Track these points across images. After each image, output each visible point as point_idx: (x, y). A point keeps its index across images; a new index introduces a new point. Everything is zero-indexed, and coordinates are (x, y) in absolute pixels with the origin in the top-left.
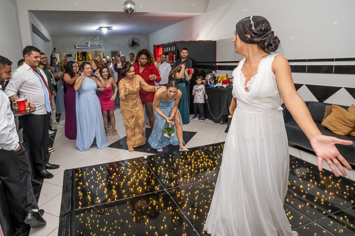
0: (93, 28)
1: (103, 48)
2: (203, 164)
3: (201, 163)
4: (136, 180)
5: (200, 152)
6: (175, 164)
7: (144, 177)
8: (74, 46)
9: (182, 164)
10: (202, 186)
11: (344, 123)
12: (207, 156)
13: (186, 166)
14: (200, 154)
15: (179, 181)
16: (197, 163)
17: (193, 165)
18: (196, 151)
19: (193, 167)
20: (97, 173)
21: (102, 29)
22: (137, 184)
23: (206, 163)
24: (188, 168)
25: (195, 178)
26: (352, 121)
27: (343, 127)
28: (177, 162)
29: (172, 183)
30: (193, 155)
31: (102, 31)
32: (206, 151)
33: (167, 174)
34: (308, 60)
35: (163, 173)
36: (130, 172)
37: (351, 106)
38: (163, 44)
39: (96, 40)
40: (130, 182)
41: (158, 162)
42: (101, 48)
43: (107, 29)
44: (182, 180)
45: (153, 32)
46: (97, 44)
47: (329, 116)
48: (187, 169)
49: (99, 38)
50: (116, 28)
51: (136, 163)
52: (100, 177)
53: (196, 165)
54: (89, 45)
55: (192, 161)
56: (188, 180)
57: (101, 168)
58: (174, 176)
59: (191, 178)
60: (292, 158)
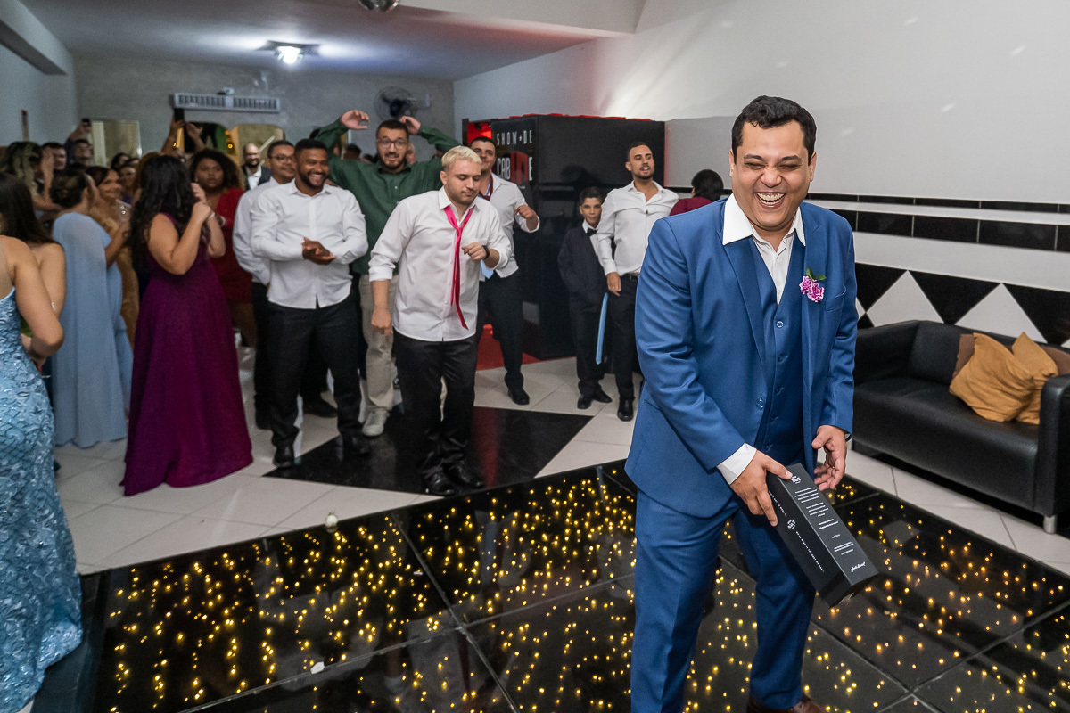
1: (283, 114)
2: (600, 528)
3: (595, 522)
4: (361, 600)
5: (595, 486)
6: (506, 531)
7: (391, 583)
8: (166, 98)
9: (531, 531)
10: (588, 604)
12: (615, 500)
13: (545, 537)
14: (593, 492)
15: (514, 590)
16: (581, 526)
17: (567, 531)
18: (584, 483)
19: (567, 539)
20: (208, 580)
21: (281, 49)
22: (360, 613)
23: (611, 524)
24: (548, 544)
25: (568, 579)
26: (1020, 380)
28: (514, 523)
29: (490, 602)
30: (571, 496)
31: (280, 57)
32: (614, 480)
33: (474, 571)
34: (917, 199)
35: (460, 565)
36: (340, 570)
37: (1021, 336)
38: (493, 120)
39: (256, 83)
40: (335, 608)
41: (446, 527)
42: (277, 113)
43: (298, 50)
44: (523, 588)
46: (263, 98)
47: (967, 365)
48: (545, 549)
49: (268, 78)
50: (333, 50)
51: (367, 534)
52: (219, 597)
53: (578, 532)
54: (229, 101)
55: (566, 517)
56: (545, 586)
57: (227, 561)
58: (498, 574)
59: (555, 577)
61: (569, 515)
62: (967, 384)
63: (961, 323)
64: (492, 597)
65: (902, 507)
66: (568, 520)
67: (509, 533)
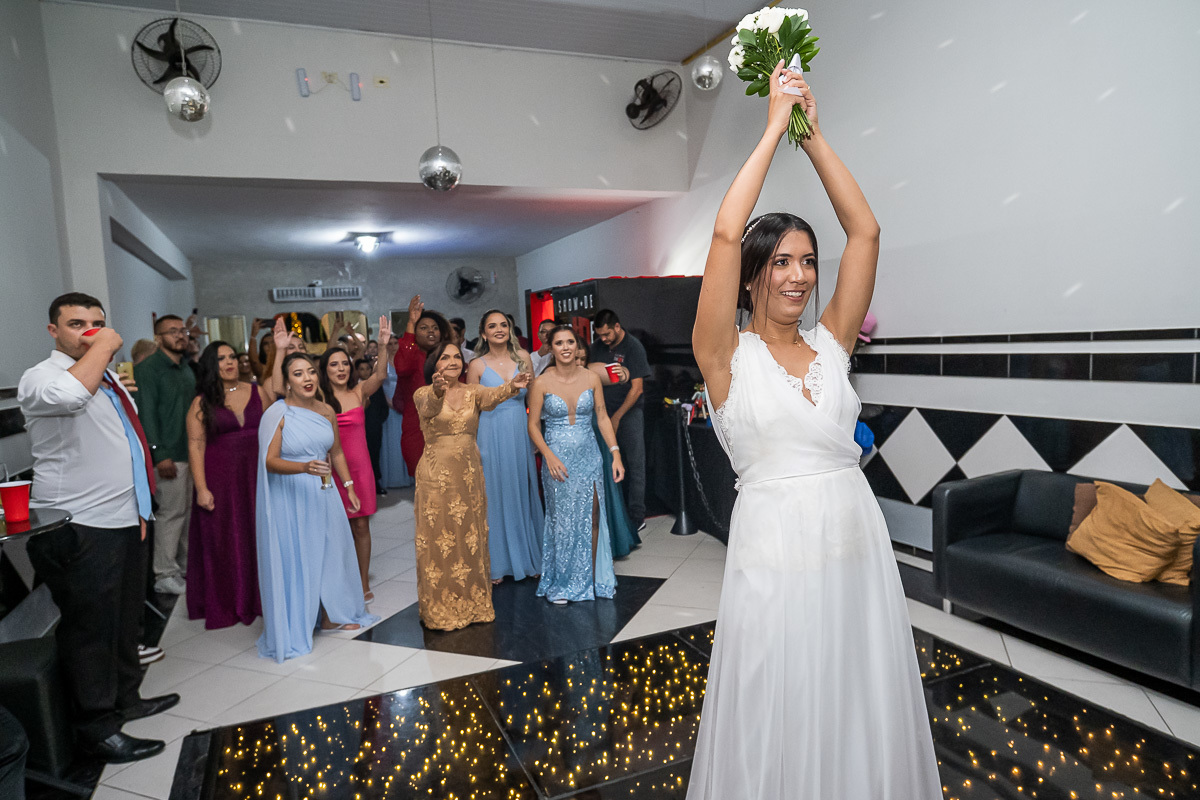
0: (329, 236)
1: (364, 300)
2: (681, 698)
3: (676, 691)
4: (444, 768)
5: (674, 652)
6: (584, 699)
7: (472, 751)
8: (266, 294)
9: (610, 700)
10: (674, 782)
11: (1136, 540)
12: (695, 667)
13: (625, 706)
14: (671, 659)
15: (596, 763)
16: (661, 695)
17: (647, 700)
18: (661, 649)
19: (647, 708)
20: (303, 742)
21: (360, 239)
22: (443, 782)
23: (692, 693)
24: (629, 714)
25: (650, 753)
26: (1159, 533)
27: (1134, 554)
28: (592, 690)
29: (571, 776)
30: (648, 662)
31: (359, 247)
32: (692, 646)
33: (554, 741)
34: (1012, 336)
35: (540, 734)
36: (424, 736)
37: (1154, 484)
38: (554, 288)
39: (341, 274)
40: (419, 775)
41: (525, 694)
42: (359, 300)
43: (375, 239)
44: (605, 761)
45: (530, 249)
46: (347, 287)
47: (1089, 518)
48: (625, 719)
49: (351, 267)
50: (405, 236)
51: (449, 699)
52: (313, 760)
53: (659, 701)
54: (318, 292)
55: (645, 685)
56: (627, 760)
57: (320, 723)
58: (578, 744)
59: (637, 750)
60: (981, 666)
61: (648, 683)
62: (1090, 539)
63: (1074, 471)
64: (573, 770)
65: (1021, 680)
66: (647, 689)
67: (587, 702)
